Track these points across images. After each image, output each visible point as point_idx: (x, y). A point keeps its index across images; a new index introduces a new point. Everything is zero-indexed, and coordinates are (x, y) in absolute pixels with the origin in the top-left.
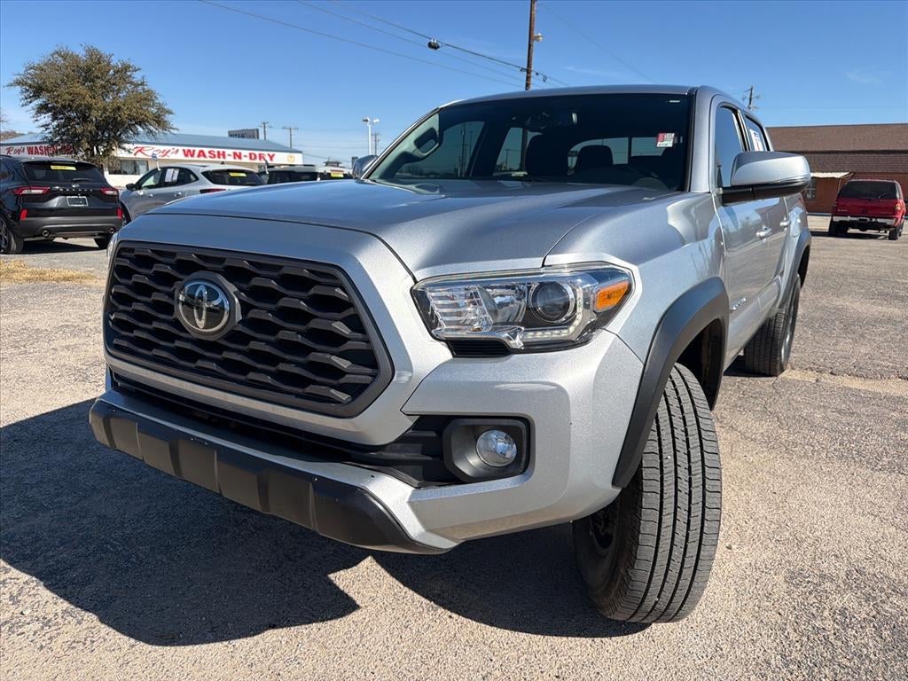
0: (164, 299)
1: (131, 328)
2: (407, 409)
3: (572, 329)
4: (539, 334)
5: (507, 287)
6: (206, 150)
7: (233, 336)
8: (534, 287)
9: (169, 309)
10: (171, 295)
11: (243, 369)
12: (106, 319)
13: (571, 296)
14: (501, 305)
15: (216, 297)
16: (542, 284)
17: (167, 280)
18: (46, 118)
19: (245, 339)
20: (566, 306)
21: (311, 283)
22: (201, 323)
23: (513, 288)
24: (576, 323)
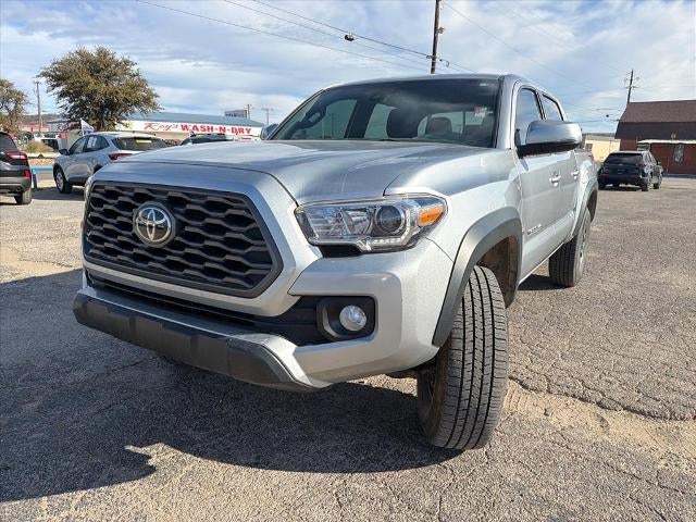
0: (125, 220)
1: (101, 241)
2: (293, 291)
3: (403, 237)
4: (381, 241)
5: (361, 210)
6: (199, 126)
7: (173, 244)
8: (378, 210)
9: (129, 227)
10: (131, 218)
11: (180, 266)
12: (84, 236)
13: (403, 216)
14: (357, 222)
15: (162, 217)
16: (383, 207)
17: (128, 207)
18: (65, 101)
19: (181, 246)
20: (399, 222)
21: (226, 207)
22: (151, 236)
23: (365, 210)
24: (406, 233)
